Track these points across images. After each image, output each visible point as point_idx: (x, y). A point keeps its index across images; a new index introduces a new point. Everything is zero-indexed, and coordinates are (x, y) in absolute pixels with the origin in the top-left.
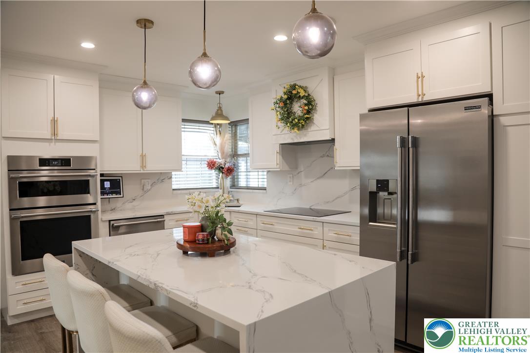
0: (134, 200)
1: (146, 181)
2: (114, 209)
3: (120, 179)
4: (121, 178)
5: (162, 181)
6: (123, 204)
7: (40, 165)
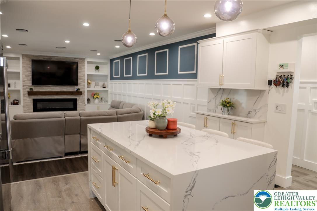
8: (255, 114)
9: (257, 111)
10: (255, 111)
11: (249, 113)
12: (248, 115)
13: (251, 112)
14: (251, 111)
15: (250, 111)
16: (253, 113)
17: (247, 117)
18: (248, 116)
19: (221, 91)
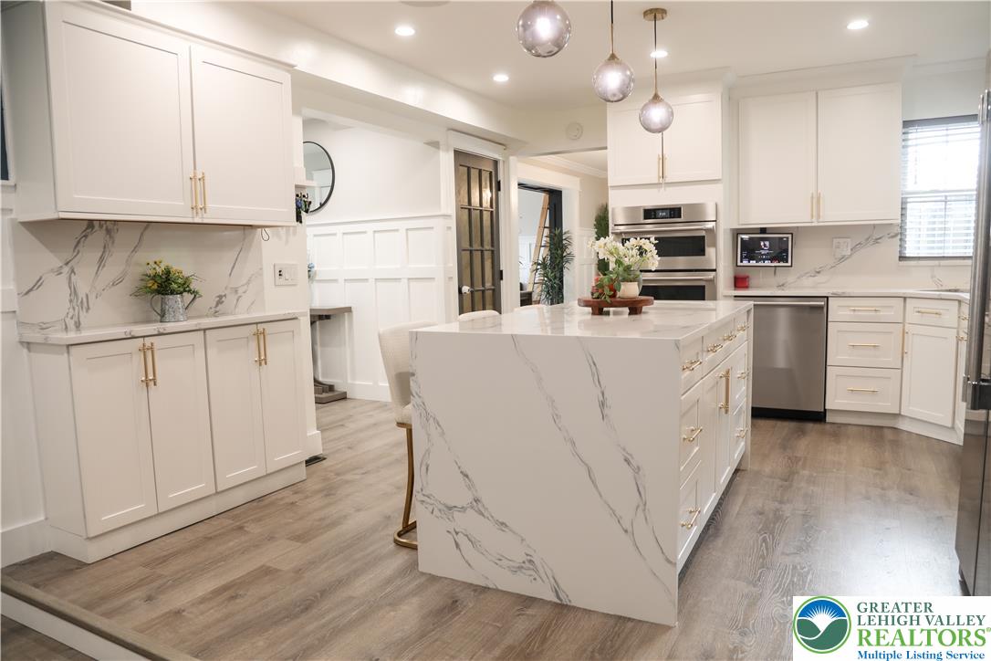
0: (819, 272)
1: (841, 240)
2: (783, 285)
3: (788, 238)
4: (790, 236)
5: (877, 241)
6: (799, 278)
7: (645, 218)
8: (238, 300)
9: (240, 291)
10: (236, 291)
11: (219, 302)
12: (217, 309)
13: (223, 299)
14: (225, 296)
15: (220, 297)
16: (230, 300)
17: (216, 314)
18: (216, 312)
19: (98, 236)
